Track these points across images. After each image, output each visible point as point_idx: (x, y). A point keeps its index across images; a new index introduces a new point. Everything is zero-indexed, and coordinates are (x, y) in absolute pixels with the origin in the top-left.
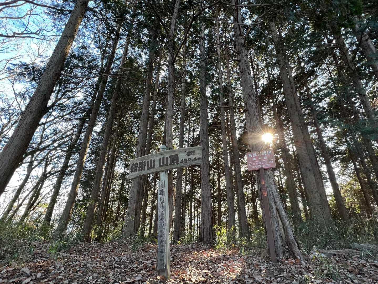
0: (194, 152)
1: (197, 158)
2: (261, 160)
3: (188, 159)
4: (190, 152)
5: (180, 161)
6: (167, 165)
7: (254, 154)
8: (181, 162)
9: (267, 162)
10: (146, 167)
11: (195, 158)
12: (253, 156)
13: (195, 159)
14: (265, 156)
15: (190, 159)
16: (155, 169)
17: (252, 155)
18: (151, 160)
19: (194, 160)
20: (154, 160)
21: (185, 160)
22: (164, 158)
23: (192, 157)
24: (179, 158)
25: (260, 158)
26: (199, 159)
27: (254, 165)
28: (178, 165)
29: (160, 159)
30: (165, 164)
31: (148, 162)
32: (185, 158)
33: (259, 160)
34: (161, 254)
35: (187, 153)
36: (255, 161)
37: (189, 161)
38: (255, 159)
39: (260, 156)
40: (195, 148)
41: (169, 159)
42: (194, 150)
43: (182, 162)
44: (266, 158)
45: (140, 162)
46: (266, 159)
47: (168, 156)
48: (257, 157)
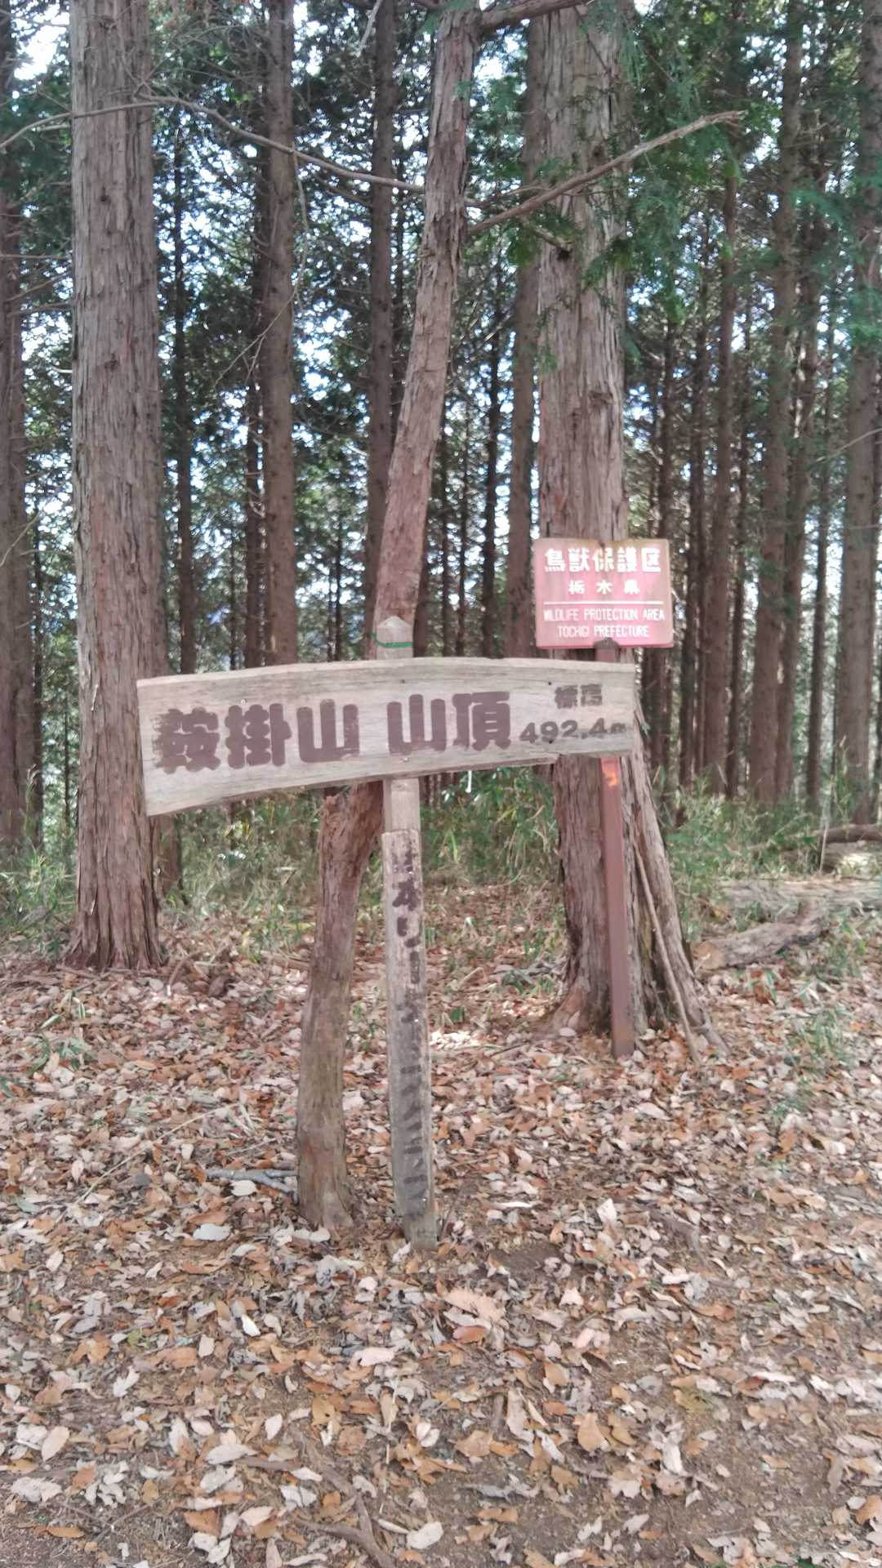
0: (594, 693)
1: (608, 725)
2: (609, 596)
3: (565, 725)
4: (571, 690)
5: (516, 729)
6: (439, 742)
7: (574, 557)
8: (523, 737)
9: (633, 614)
10: (292, 747)
11: (600, 723)
12: (567, 562)
13: (599, 729)
14: (630, 575)
15: (574, 723)
16: (358, 763)
17: (566, 557)
18: (328, 709)
19: (593, 732)
20: (351, 712)
21: (544, 726)
22: (416, 702)
23: (585, 715)
24: (512, 715)
25: (604, 586)
26: (618, 728)
27: (571, 622)
28: (508, 751)
29: (394, 710)
30: (428, 737)
31: (304, 715)
32: (549, 719)
33: (601, 596)
34: (411, 1160)
35: (559, 691)
36: (576, 596)
37: (567, 734)
38: (576, 587)
39: (604, 575)
40: (601, 673)
41: (451, 711)
42: (595, 680)
43: (529, 735)
44: (631, 586)
45: (234, 710)
46: (634, 596)
47: (446, 694)
48: (591, 576)
